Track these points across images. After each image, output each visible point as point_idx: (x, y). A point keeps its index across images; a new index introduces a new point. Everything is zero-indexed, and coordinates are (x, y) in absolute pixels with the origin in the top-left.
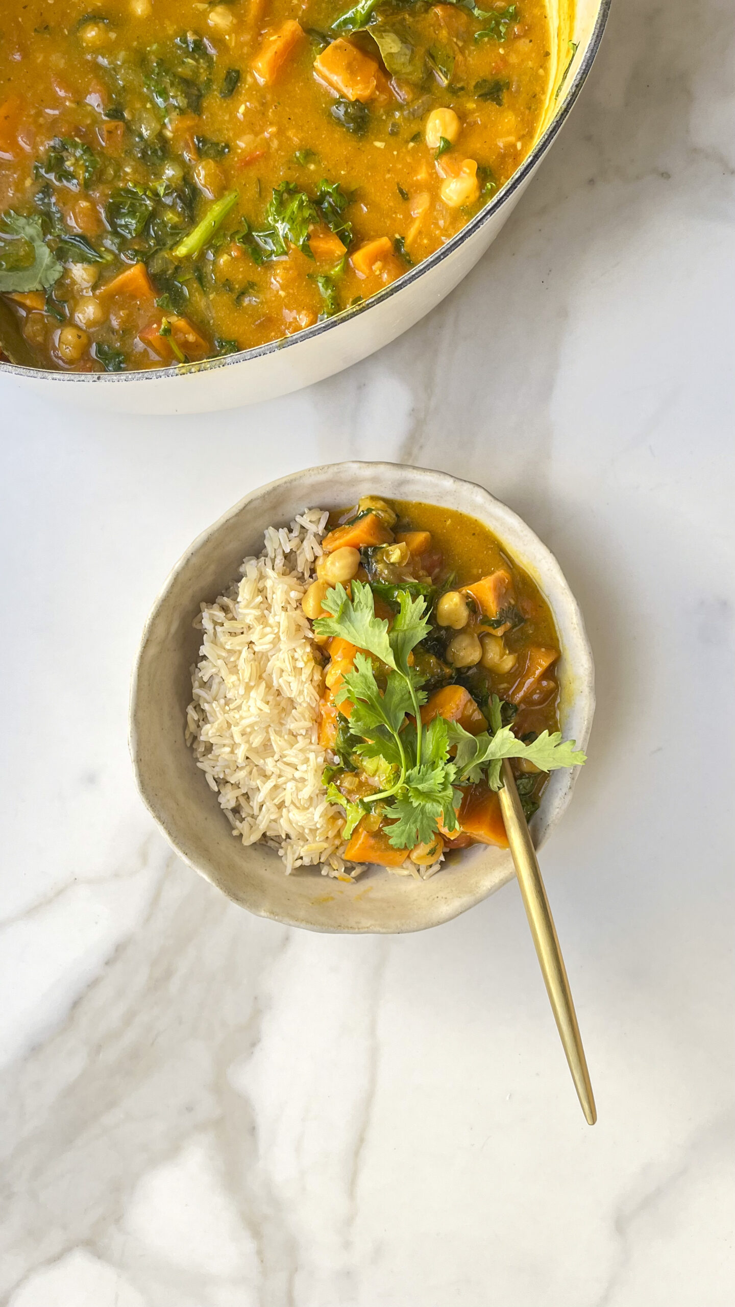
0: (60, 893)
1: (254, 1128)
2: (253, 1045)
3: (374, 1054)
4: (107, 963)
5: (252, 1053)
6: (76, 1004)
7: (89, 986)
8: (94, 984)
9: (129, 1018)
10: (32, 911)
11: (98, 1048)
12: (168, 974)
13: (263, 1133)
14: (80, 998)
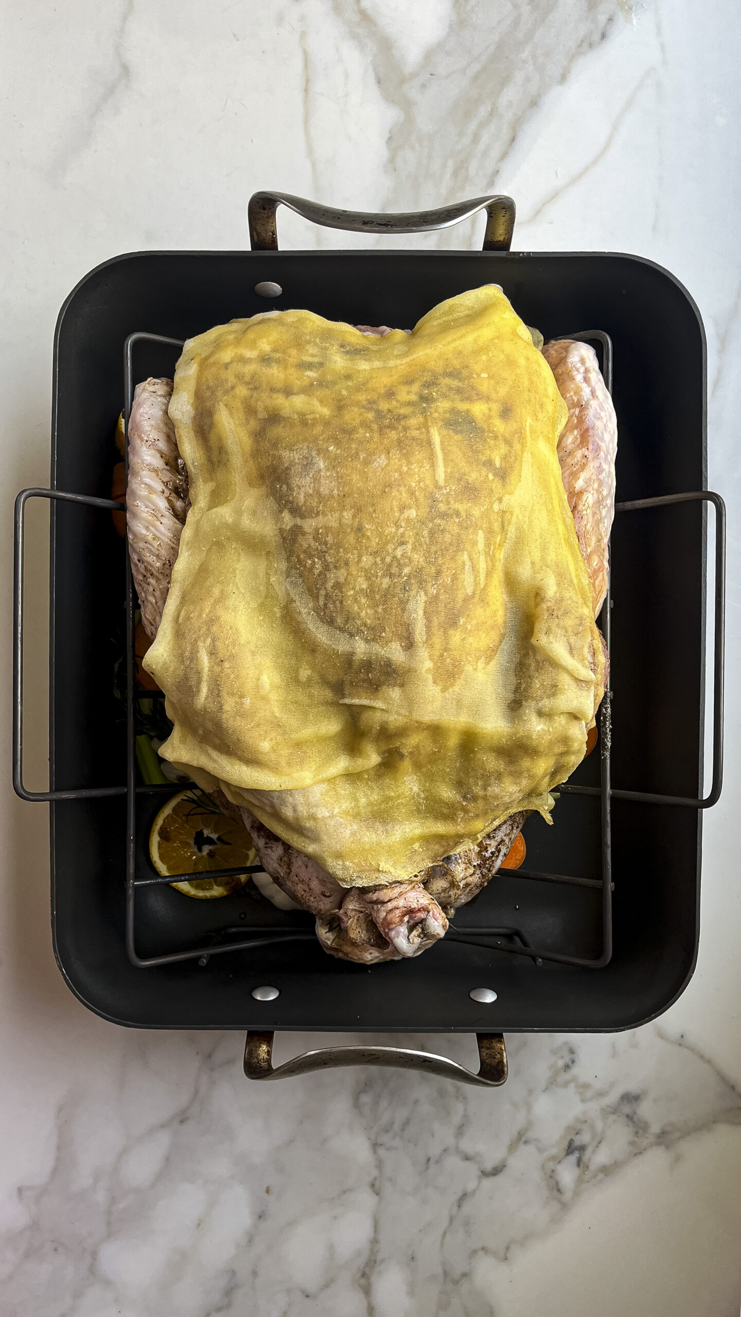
0: (538, 212)
1: (379, 82)
2: (390, 138)
3: (310, 150)
4: (498, 171)
5: (390, 133)
6: (513, 139)
7: (507, 154)
8: (504, 156)
9: (476, 138)
10: (554, 196)
11: (492, 113)
12: (455, 174)
13: (372, 81)
14: (511, 144)
